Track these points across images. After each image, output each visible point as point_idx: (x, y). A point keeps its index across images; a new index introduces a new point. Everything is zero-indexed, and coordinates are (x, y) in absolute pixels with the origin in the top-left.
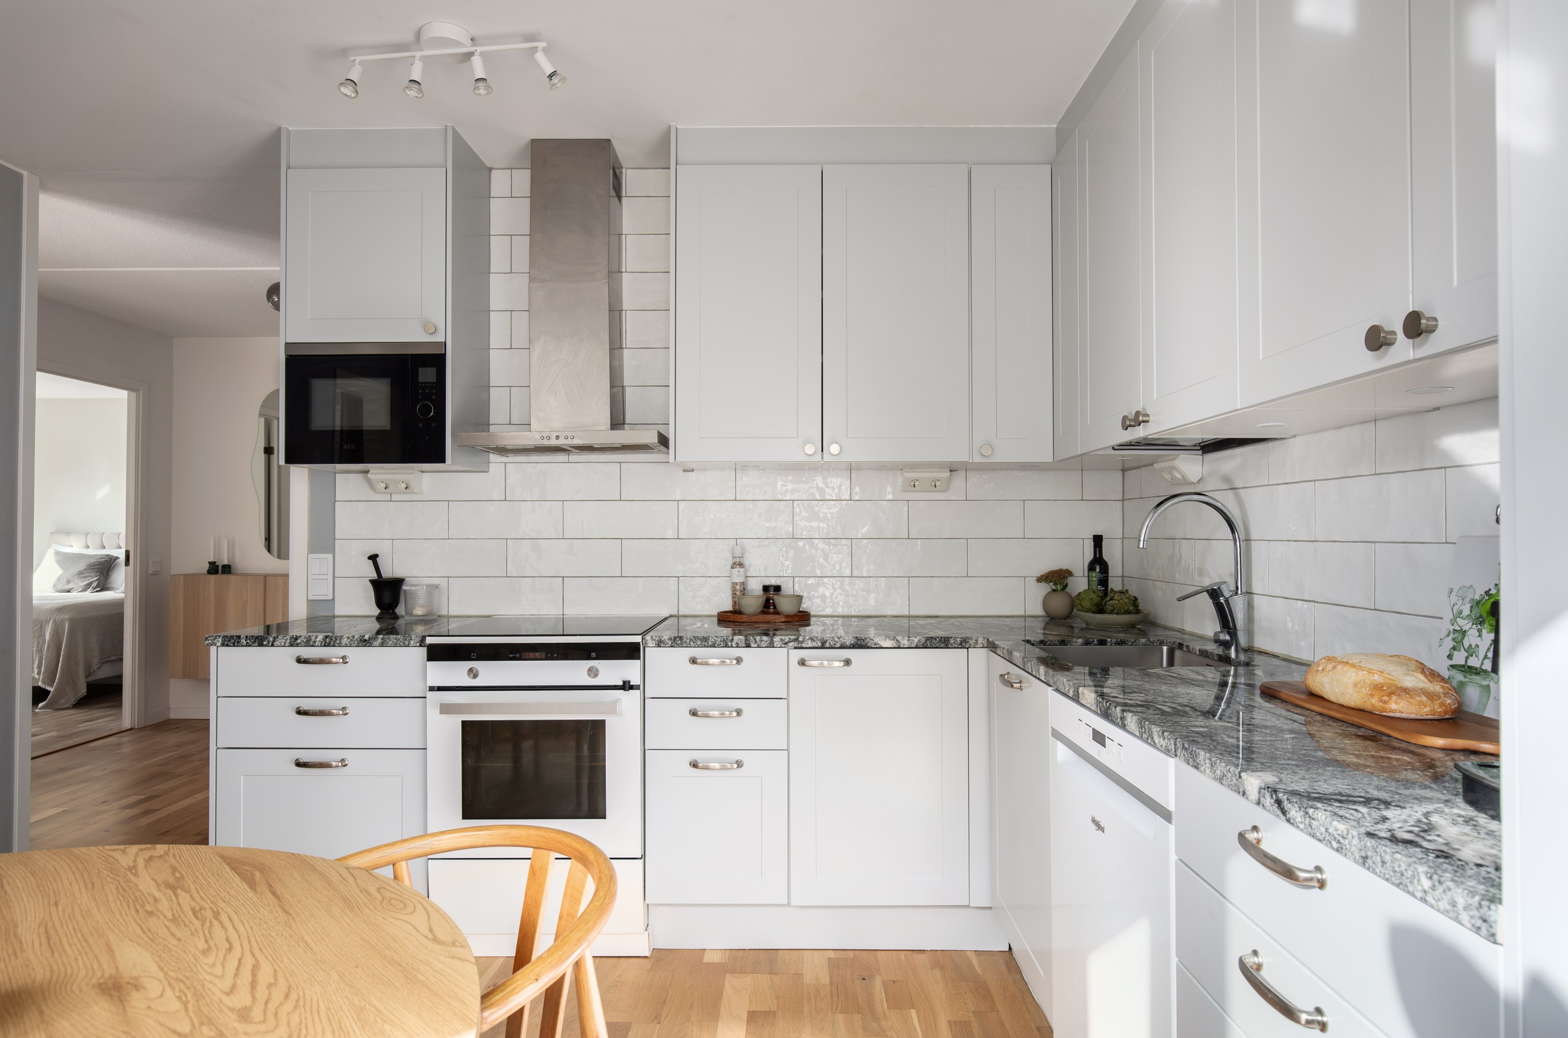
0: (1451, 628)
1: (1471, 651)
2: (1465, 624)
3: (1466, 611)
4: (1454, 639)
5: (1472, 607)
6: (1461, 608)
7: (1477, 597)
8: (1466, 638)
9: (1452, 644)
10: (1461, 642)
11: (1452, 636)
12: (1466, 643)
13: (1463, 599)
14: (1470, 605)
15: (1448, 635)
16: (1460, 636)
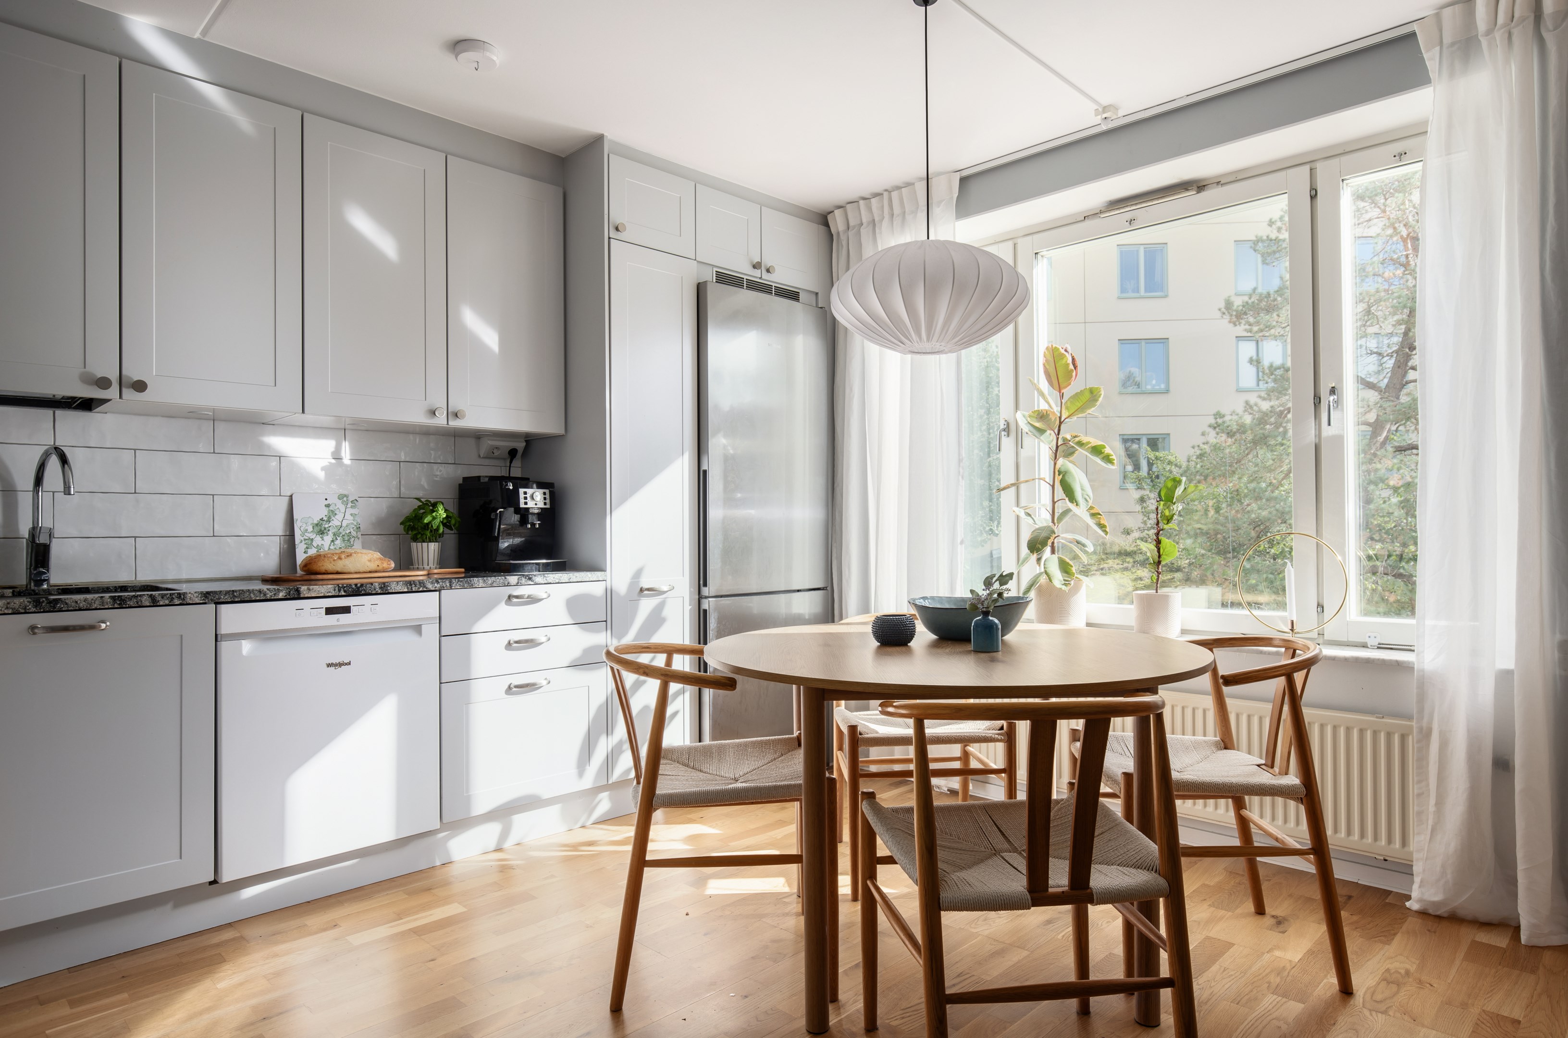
0: (302, 538)
1: (319, 548)
2: (312, 536)
3: (310, 529)
4: (306, 544)
5: (313, 527)
6: (306, 528)
7: (316, 522)
8: (314, 542)
9: (305, 546)
10: (311, 544)
11: (304, 542)
12: (315, 544)
13: (306, 524)
14: (311, 526)
15: (301, 542)
16: (310, 542)
